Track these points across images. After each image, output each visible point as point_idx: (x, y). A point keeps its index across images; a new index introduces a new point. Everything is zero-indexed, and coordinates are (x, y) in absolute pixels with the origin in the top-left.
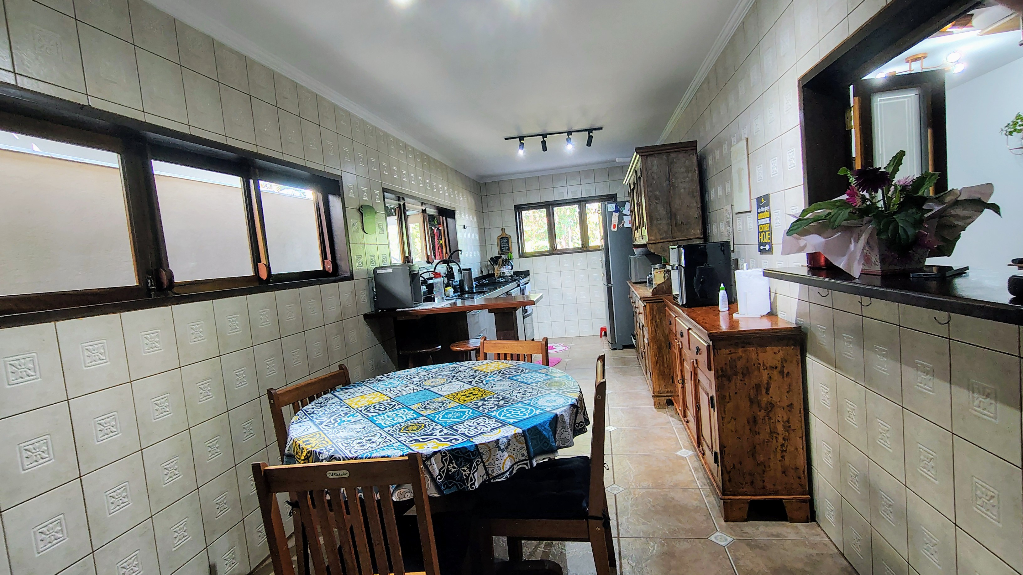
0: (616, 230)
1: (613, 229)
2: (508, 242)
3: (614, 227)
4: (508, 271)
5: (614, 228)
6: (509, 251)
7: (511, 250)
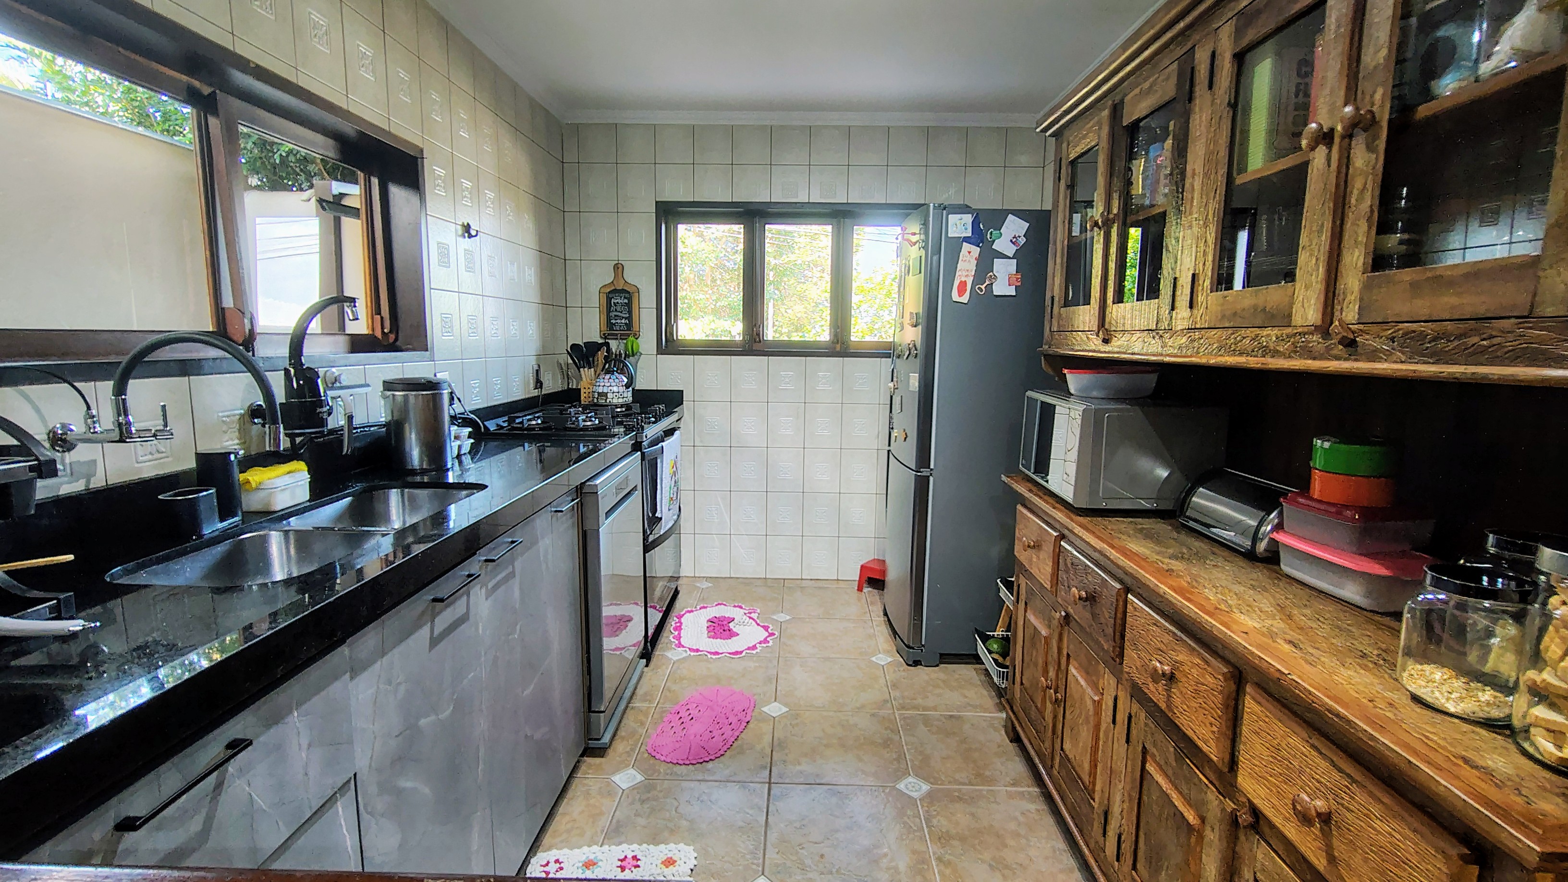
0: (965, 299)
1: (955, 297)
2: (629, 305)
3: (961, 290)
4: (615, 389)
5: (961, 292)
6: (629, 330)
7: (635, 327)
